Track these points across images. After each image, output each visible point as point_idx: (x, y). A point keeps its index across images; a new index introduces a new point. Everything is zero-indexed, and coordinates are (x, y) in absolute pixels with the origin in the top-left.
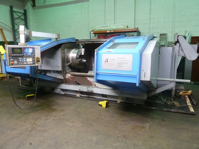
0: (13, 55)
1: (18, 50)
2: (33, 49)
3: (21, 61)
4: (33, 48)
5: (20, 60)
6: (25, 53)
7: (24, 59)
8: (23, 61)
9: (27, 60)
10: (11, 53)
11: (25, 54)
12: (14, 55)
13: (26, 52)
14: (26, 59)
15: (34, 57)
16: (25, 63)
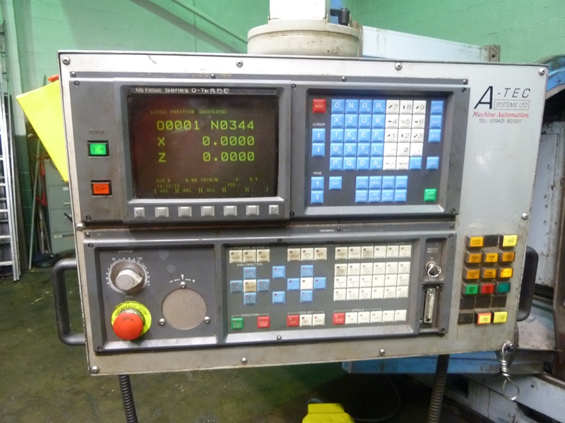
0: (139, 207)
1: (216, 135)
2: (437, 105)
3: (264, 295)
4: (444, 95)
5: (249, 285)
6: (317, 181)
7: (294, 269)
8: (279, 296)
9: (339, 282)
10: (120, 170)
11: (317, 195)
12: (161, 207)
13: (335, 162)
14: (325, 269)
15: (441, 240)
16: (306, 319)
